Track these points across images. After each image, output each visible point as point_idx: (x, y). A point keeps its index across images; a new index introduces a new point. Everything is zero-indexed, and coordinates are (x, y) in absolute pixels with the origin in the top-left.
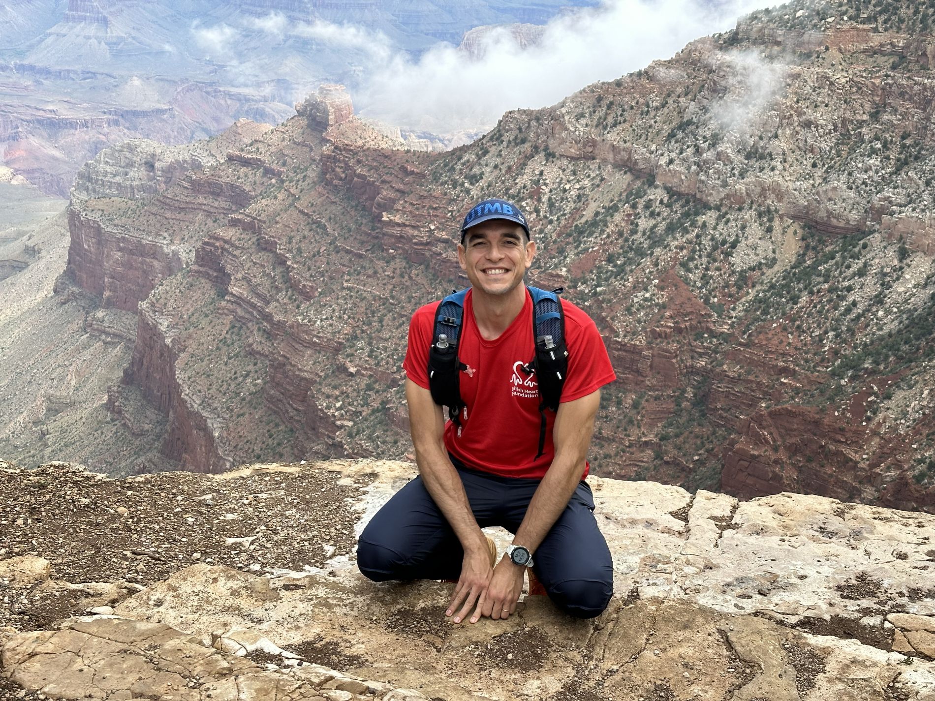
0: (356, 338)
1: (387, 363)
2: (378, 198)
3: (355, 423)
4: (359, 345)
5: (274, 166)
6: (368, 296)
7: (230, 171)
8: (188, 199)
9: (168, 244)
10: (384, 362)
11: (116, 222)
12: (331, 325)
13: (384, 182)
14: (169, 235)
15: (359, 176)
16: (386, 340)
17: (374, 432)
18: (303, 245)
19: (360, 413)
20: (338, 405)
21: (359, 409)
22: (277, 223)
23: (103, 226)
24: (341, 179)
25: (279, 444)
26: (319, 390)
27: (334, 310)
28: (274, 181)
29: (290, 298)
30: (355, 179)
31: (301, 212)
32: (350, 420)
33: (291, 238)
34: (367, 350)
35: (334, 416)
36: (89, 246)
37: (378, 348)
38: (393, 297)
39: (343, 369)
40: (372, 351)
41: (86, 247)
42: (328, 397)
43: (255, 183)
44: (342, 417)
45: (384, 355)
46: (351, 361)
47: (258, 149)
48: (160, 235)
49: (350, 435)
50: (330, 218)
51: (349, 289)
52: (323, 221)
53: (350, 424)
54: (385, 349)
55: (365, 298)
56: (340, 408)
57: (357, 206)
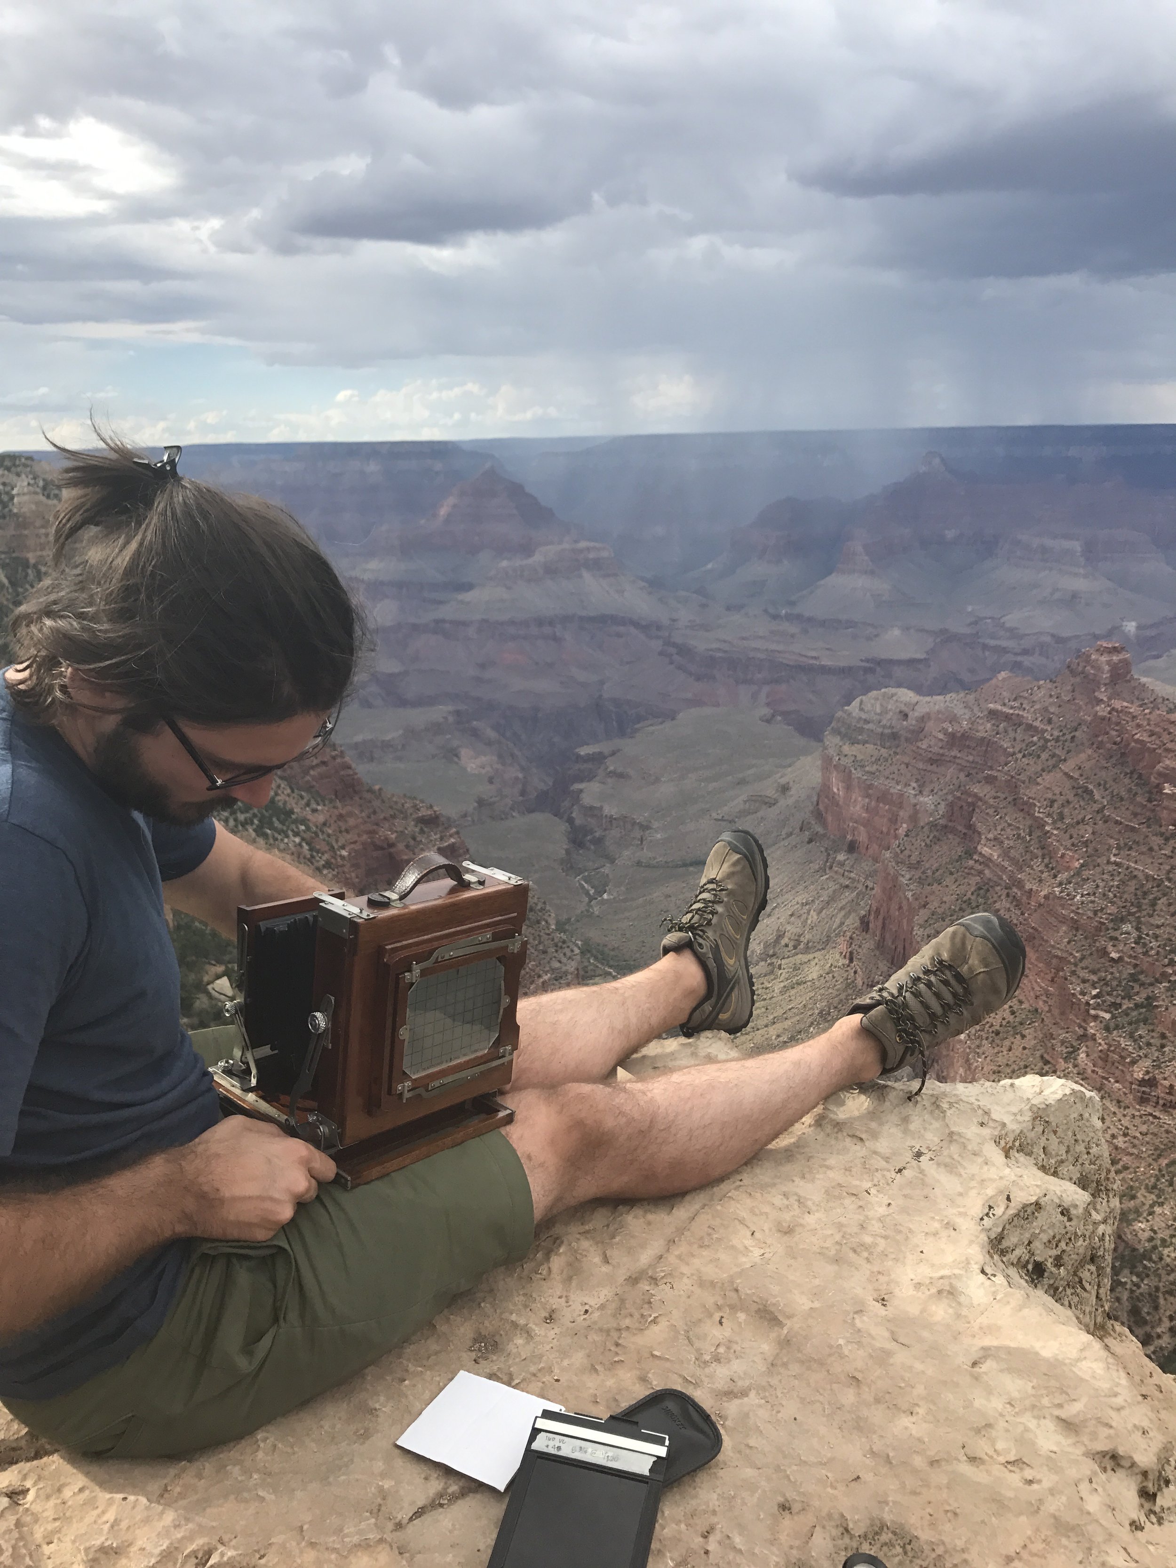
0: (1123, 920)
1: (1158, 953)
2: (1159, 767)
3: (1114, 1017)
4: (1127, 927)
5: (1037, 724)
6: (1141, 876)
7: (989, 725)
8: (941, 751)
9: (916, 795)
10: (1153, 952)
11: (867, 769)
12: (1093, 902)
13: (1168, 750)
14: (919, 786)
15: (1138, 741)
16: (1158, 927)
17: (1137, 1030)
18: (1066, 811)
19: (1120, 1005)
20: (1094, 992)
21: (1118, 1001)
22: (1038, 784)
23: (854, 771)
24: (1115, 743)
25: (1021, 1024)
26: (1073, 973)
27: (1098, 886)
28: (1035, 739)
29: (1047, 866)
30: (1133, 744)
31: (1066, 774)
32: (1106, 1011)
33: (1053, 802)
34: (1135, 934)
35: (1088, 1004)
36: (838, 790)
37: (1147, 935)
38: (1170, 880)
39: (1104, 953)
40: (1140, 937)
41: (835, 790)
42: (1084, 981)
43: (1015, 739)
44: (1097, 1007)
45: (1154, 944)
46: (1114, 946)
47: (1022, 704)
48: (909, 785)
49: (1107, 1029)
50: (1099, 785)
51: (1116, 864)
52: (1091, 787)
53: (1107, 1016)
54: (1156, 937)
55: (1135, 876)
56: (1095, 997)
57: (1132, 773)
